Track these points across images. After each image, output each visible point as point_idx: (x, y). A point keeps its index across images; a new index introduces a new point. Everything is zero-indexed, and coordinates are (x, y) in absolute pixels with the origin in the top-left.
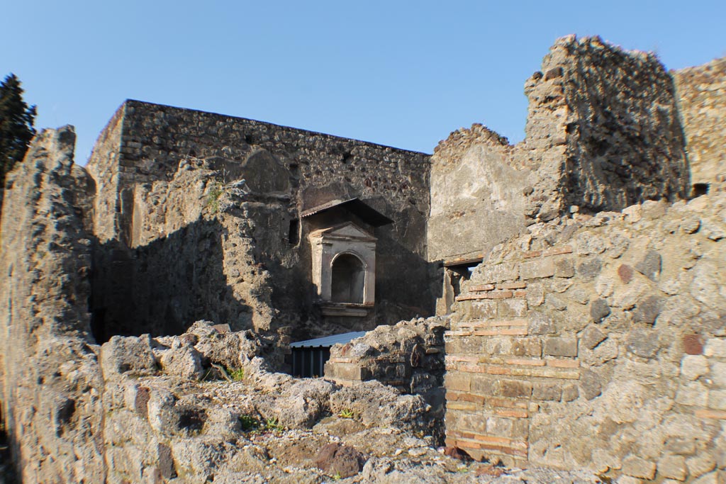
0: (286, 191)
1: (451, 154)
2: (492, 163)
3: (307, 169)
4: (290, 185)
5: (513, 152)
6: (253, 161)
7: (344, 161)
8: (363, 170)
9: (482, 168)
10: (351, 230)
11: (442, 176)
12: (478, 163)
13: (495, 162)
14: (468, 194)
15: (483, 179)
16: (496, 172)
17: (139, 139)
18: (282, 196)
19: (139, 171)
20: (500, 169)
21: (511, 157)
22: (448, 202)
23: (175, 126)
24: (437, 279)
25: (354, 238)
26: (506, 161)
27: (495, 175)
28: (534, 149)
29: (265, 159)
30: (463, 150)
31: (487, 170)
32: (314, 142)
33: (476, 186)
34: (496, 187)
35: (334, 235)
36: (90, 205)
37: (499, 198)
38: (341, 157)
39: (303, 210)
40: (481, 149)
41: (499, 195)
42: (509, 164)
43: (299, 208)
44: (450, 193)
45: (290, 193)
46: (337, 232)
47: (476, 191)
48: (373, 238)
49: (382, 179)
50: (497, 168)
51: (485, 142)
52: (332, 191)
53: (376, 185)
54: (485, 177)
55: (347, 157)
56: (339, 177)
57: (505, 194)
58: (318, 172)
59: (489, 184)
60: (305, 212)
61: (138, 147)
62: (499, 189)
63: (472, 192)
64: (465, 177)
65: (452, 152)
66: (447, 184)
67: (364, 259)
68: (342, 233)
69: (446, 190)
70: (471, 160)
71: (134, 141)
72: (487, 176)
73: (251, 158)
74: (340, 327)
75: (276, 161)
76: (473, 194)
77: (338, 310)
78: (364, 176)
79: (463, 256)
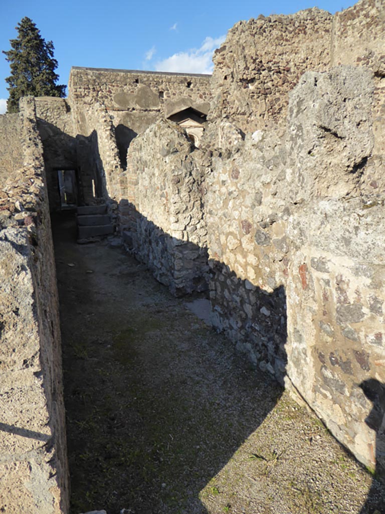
0: (158, 106)
3: (168, 93)
4: (160, 102)
6: (140, 92)
7: (188, 86)
8: (198, 90)
10: (189, 123)
17: (82, 87)
18: (156, 109)
19: (85, 103)
23: (98, 78)
25: (192, 126)
29: (145, 90)
32: (171, 79)
36: (69, 119)
38: (186, 84)
39: (168, 114)
43: (166, 113)
45: (160, 107)
48: (201, 125)
49: (209, 94)
52: (182, 103)
53: (205, 97)
55: (189, 84)
56: (185, 95)
58: (174, 94)
61: (82, 91)
71: (80, 88)
73: (139, 91)
75: (152, 91)
78: (198, 93)
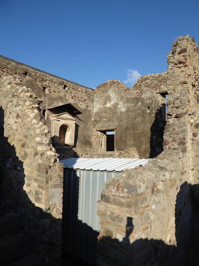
0: (41, 98)
1: (103, 90)
2: (120, 94)
3: (49, 90)
4: (43, 95)
5: (128, 91)
7: (64, 88)
8: (71, 93)
9: (115, 96)
10: (67, 115)
11: (99, 98)
12: (114, 94)
13: (121, 94)
14: (109, 105)
15: (115, 100)
16: (121, 97)
20: (123, 96)
21: (128, 92)
22: (101, 108)
24: (95, 135)
25: (68, 119)
26: (126, 94)
27: (120, 99)
28: (171, 85)
29: (33, 83)
30: (108, 88)
31: (117, 96)
32: (53, 79)
33: (113, 102)
34: (121, 103)
35: (60, 117)
37: (122, 107)
39: (48, 106)
40: (115, 89)
41: (122, 106)
42: (126, 95)
44: (101, 104)
45: (43, 99)
46: (61, 116)
47: (112, 104)
48: (74, 119)
49: (77, 97)
50: (121, 96)
51: (117, 86)
52: (59, 99)
53: (75, 99)
54: (116, 99)
56: (62, 94)
57: (125, 106)
58: (54, 92)
59: (118, 102)
60: (49, 107)
62: (122, 104)
63: (111, 104)
64: (108, 99)
65: (103, 89)
66: (101, 101)
67: (71, 127)
68: (63, 117)
69: (100, 103)
70: (111, 92)
72: (117, 99)
73: (27, 82)
74: (61, 153)
75: (37, 85)
76: (111, 105)
77: (60, 146)
78: (71, 95)
79: (106, 128)
